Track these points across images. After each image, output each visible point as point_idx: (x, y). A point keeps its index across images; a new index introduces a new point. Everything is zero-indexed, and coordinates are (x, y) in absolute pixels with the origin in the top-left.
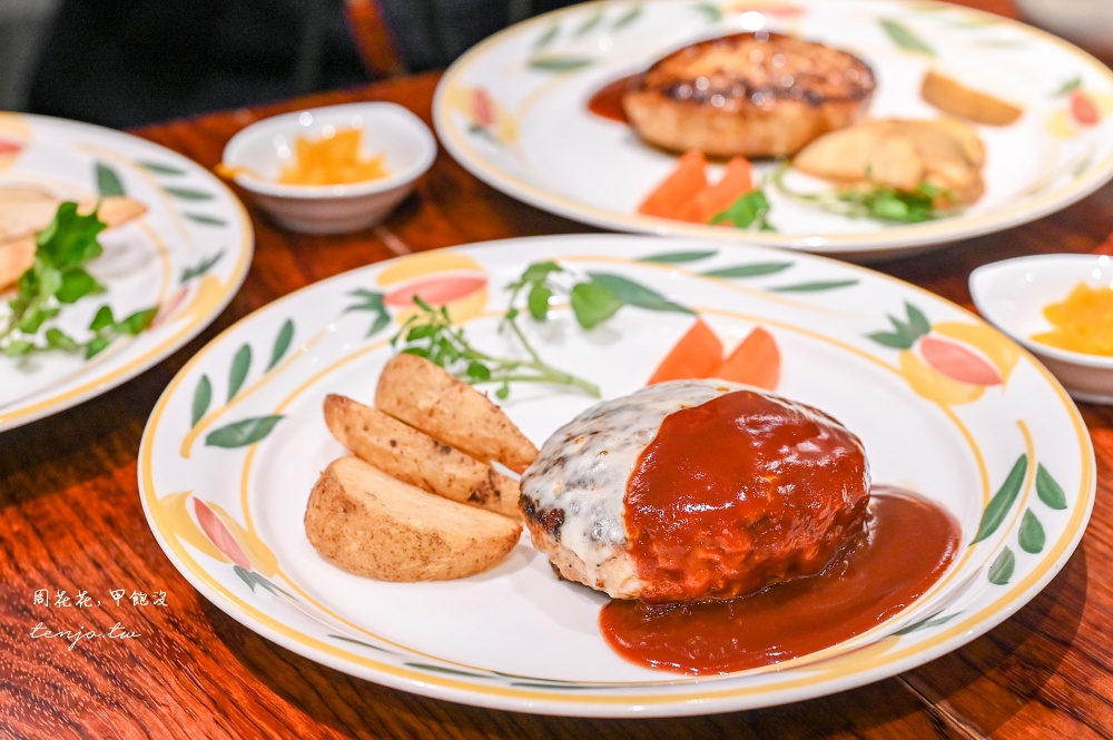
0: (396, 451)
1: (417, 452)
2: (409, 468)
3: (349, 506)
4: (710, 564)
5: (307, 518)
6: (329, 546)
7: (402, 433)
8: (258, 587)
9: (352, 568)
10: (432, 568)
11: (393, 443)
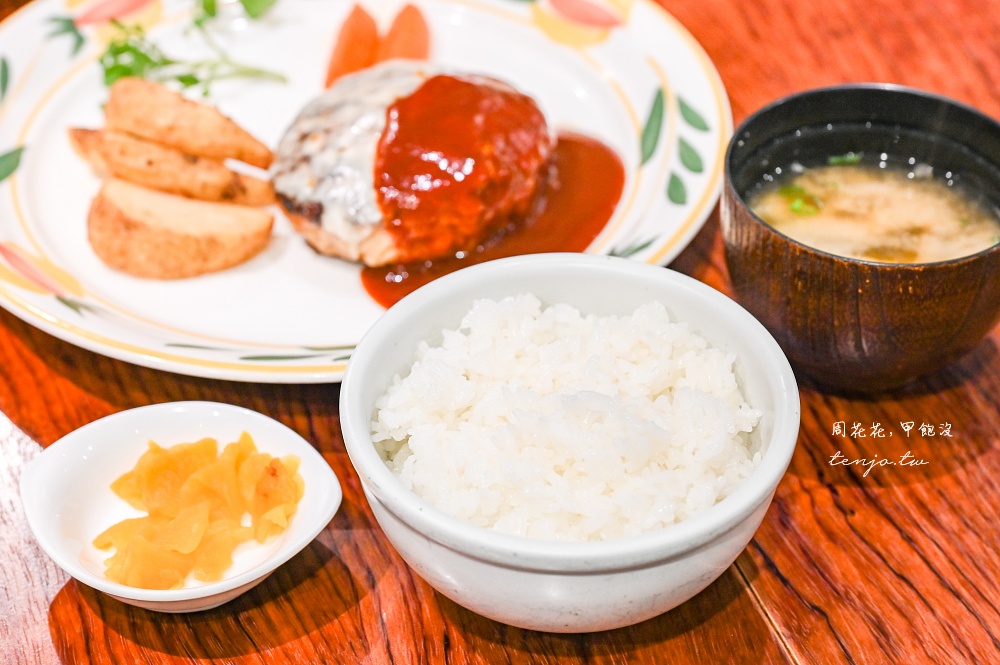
0: (153, 169)
1: (172, 168)
2: (167, 182)
3: (129, 225)
4: (453, 228)
5: (91, 239)
6: (119, 260)
7: (156, 153)
8: (83, 311)
9: (141, 274)
10: (212, 264)
11: (150, 163)
